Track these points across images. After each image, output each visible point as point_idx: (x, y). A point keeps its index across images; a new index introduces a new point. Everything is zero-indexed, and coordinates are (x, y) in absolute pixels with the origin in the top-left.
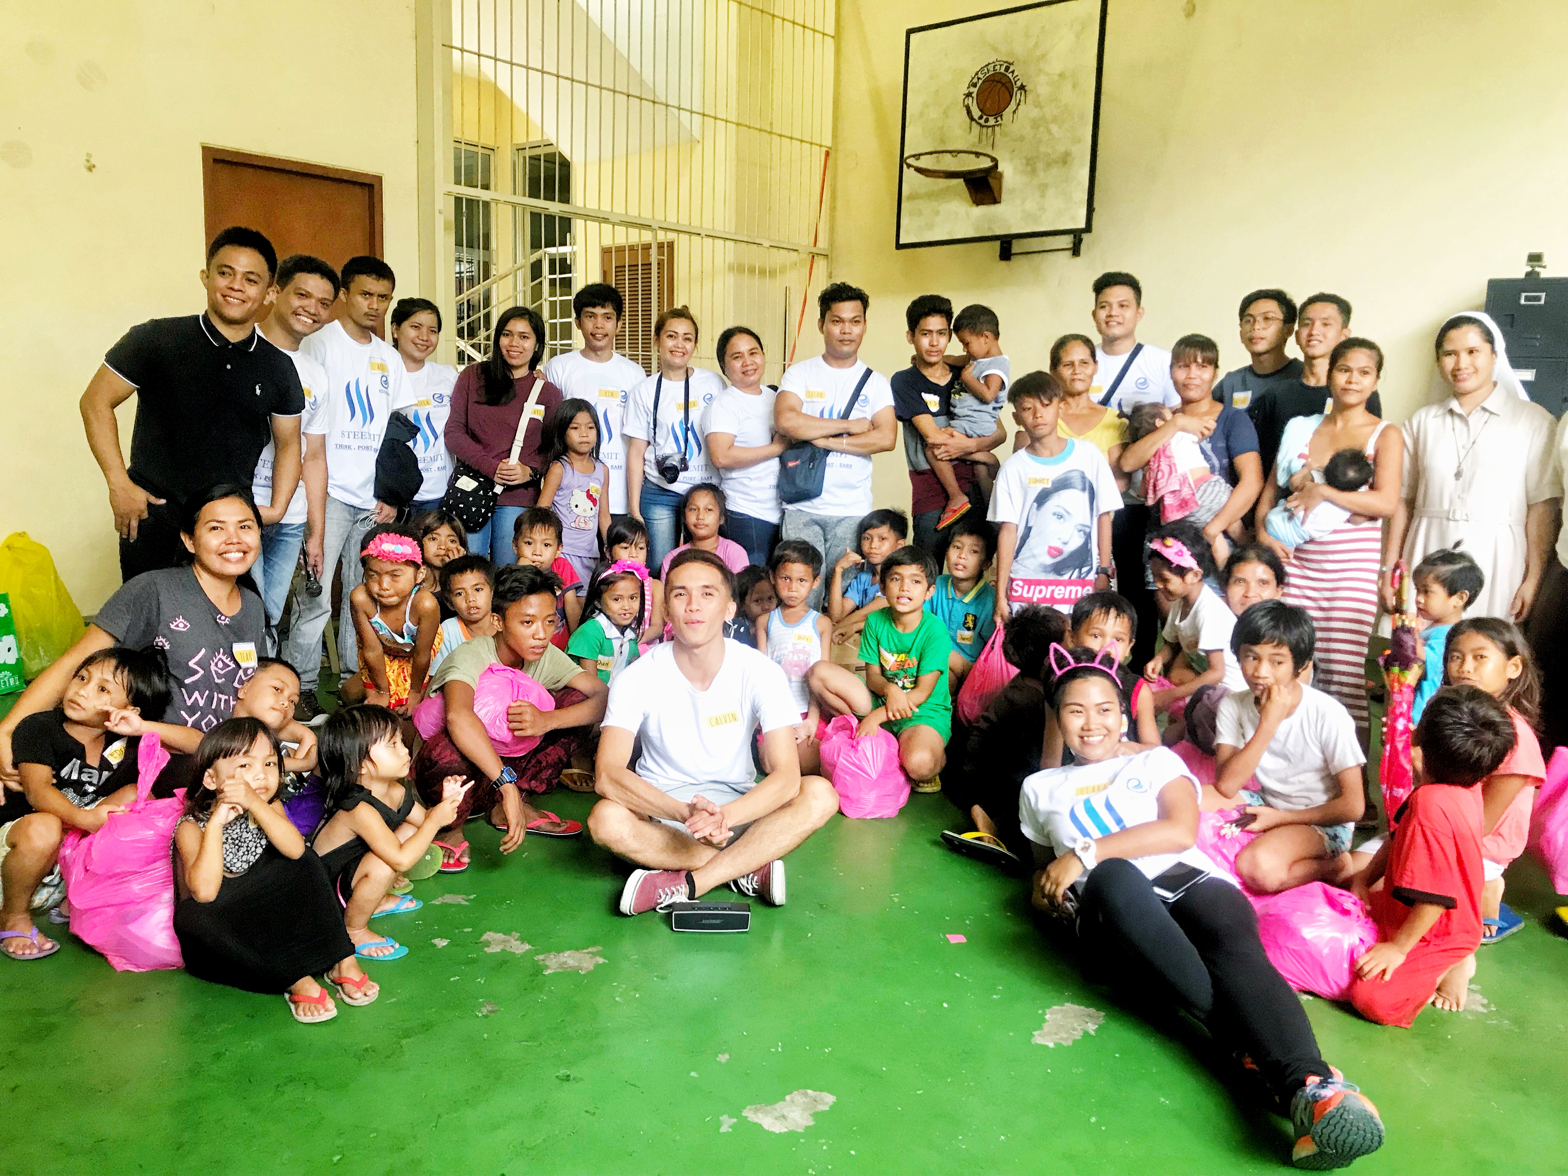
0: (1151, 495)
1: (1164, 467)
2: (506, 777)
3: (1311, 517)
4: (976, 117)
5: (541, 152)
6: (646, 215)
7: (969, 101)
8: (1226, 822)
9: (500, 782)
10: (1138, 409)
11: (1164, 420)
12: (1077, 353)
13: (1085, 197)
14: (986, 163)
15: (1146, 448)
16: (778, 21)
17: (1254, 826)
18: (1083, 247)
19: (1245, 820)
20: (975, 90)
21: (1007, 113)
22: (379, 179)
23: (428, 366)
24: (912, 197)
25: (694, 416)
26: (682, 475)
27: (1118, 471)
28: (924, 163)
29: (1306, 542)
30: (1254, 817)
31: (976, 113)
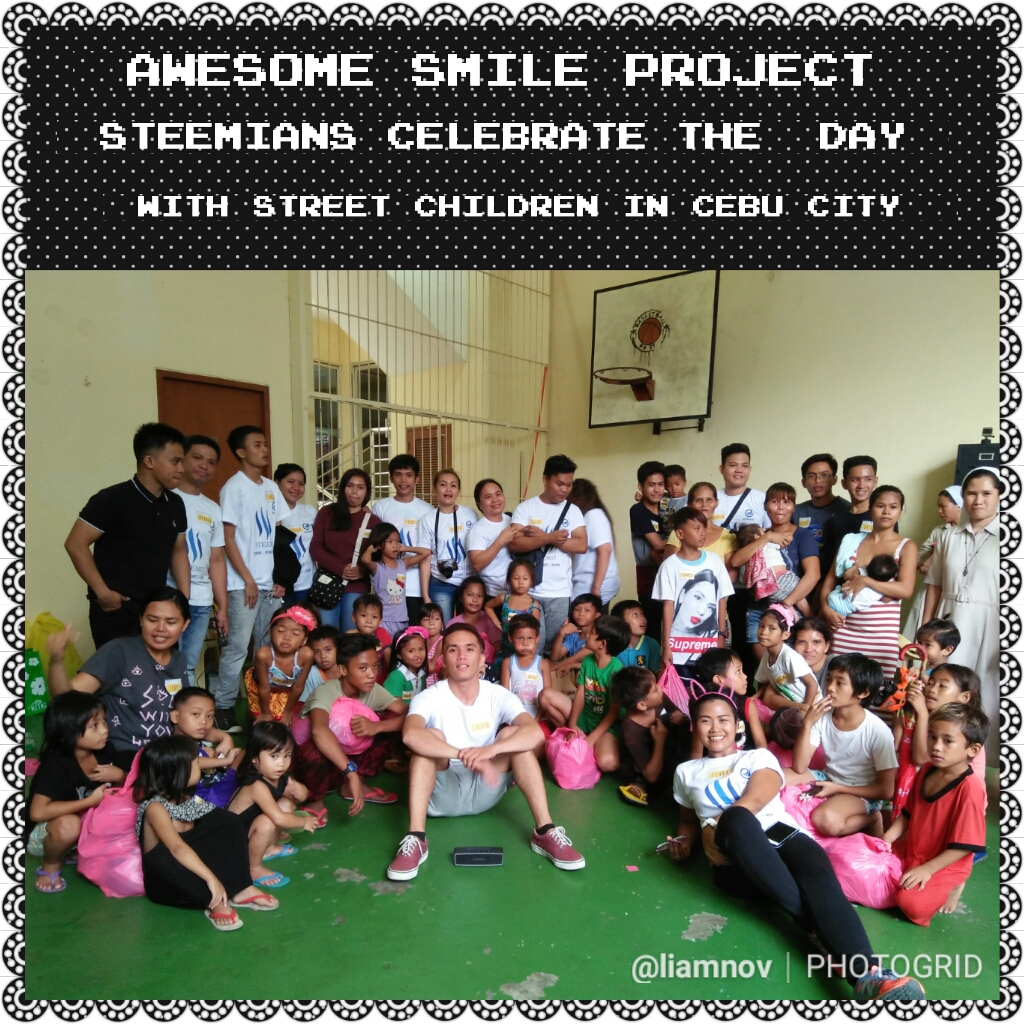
0: (749, 582)
1: (758, 564)
2: (351, 768)
3: (857, 597)
4: (638, 345)
5: (369, 368)
6: (434, 409)
7: (634, 336)
8: (804, 792)
9: (347, 771)
10: (743, 527)
11: (759, 534)
12: (705, 494)
13: (707, 395)
14: (644, 375)
15: (747, 552)
16: (514, 286)
17: (821, 794)
18: (705, 425)
19: (814, 790)
20: (637, 329)
21: (658, 343)
22: (266, 389)
23: (297, 507)
24: (599, 396)
25: (461, 535)
26: (454, 573)
27: (729, 566)
28: (606, 375)
29: (854, 613)
30: (821, 788)
31: (638, 343)
